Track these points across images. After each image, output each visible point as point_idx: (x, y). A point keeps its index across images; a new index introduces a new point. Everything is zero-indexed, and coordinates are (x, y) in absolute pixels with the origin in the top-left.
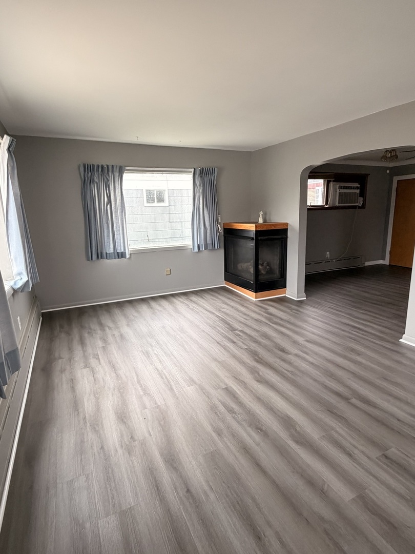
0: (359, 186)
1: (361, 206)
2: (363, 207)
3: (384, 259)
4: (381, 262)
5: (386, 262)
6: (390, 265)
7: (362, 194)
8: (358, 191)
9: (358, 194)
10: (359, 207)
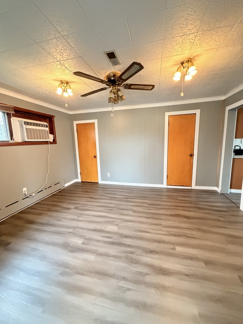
0: (47, 124)
1: (52, 141)
2: (54, 142)
3: (77, 178)
4: (76, 180)
5: (79, 180)
6: (82, 182)
7: (52, 131)
8: (47, 129)
9: (47, 131)
10: (51, 143)
